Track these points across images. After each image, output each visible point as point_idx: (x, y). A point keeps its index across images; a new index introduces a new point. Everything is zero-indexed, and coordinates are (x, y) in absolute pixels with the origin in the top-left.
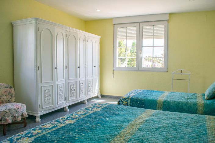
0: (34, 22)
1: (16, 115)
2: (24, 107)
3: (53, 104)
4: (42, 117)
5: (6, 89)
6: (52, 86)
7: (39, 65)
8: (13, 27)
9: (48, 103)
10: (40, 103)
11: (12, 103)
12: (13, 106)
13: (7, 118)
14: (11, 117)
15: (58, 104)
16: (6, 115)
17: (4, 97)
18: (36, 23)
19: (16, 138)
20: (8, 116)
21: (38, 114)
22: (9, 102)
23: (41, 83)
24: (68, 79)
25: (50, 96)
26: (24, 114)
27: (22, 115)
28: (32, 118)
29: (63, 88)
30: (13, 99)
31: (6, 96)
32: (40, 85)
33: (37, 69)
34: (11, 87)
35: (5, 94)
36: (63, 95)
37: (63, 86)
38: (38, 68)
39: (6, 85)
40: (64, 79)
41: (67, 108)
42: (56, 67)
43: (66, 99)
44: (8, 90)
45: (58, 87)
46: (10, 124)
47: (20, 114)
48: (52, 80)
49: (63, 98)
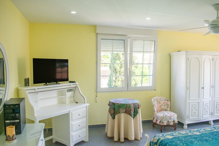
0: (185, 54)
1: (170, 121)
2: (176, 116)
3: (198, 117)
4: (189, 125)
5: (165, 101)
6: (199, 102)
7: (188, 86)
8: (170, 57)
9: (194, 115)
10: (187, 114)
11: (168, 112)
12: (168, 114)
13: (164, 122)
14: (166, 121)
15: (203, 117)
16: (163, 119)
17: (163, 106)
18: (187, 55)
19: (165, 134)
20: (165, 120)
21: (185, 122)
22: (166, 110)
23: (190, 99)
24: (214, 97)
25: (196, 110)
26: (175, 121)
27: (174, 121)
28: (180, 125)
29: (209, 105)
30: (169, 109)
31: (164, 106)
32: (188, 101)
33: (186, 89)
34: (168, 100)
35: (164, 105)
36: (209, 110)
37: (209, 103)
38: (188, 88)
39: (165, 98)
40: (210, 97)
41: (212, 122)
42: (203, 87)
43: (212, 114)
44: (166, 102)
45: (204, 103)
46: (165, 125)
47: (172, 121)
48: (199, 98)
49: (208, 112)
